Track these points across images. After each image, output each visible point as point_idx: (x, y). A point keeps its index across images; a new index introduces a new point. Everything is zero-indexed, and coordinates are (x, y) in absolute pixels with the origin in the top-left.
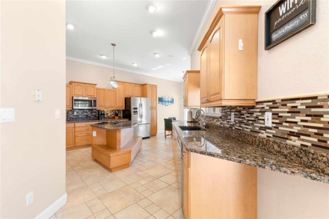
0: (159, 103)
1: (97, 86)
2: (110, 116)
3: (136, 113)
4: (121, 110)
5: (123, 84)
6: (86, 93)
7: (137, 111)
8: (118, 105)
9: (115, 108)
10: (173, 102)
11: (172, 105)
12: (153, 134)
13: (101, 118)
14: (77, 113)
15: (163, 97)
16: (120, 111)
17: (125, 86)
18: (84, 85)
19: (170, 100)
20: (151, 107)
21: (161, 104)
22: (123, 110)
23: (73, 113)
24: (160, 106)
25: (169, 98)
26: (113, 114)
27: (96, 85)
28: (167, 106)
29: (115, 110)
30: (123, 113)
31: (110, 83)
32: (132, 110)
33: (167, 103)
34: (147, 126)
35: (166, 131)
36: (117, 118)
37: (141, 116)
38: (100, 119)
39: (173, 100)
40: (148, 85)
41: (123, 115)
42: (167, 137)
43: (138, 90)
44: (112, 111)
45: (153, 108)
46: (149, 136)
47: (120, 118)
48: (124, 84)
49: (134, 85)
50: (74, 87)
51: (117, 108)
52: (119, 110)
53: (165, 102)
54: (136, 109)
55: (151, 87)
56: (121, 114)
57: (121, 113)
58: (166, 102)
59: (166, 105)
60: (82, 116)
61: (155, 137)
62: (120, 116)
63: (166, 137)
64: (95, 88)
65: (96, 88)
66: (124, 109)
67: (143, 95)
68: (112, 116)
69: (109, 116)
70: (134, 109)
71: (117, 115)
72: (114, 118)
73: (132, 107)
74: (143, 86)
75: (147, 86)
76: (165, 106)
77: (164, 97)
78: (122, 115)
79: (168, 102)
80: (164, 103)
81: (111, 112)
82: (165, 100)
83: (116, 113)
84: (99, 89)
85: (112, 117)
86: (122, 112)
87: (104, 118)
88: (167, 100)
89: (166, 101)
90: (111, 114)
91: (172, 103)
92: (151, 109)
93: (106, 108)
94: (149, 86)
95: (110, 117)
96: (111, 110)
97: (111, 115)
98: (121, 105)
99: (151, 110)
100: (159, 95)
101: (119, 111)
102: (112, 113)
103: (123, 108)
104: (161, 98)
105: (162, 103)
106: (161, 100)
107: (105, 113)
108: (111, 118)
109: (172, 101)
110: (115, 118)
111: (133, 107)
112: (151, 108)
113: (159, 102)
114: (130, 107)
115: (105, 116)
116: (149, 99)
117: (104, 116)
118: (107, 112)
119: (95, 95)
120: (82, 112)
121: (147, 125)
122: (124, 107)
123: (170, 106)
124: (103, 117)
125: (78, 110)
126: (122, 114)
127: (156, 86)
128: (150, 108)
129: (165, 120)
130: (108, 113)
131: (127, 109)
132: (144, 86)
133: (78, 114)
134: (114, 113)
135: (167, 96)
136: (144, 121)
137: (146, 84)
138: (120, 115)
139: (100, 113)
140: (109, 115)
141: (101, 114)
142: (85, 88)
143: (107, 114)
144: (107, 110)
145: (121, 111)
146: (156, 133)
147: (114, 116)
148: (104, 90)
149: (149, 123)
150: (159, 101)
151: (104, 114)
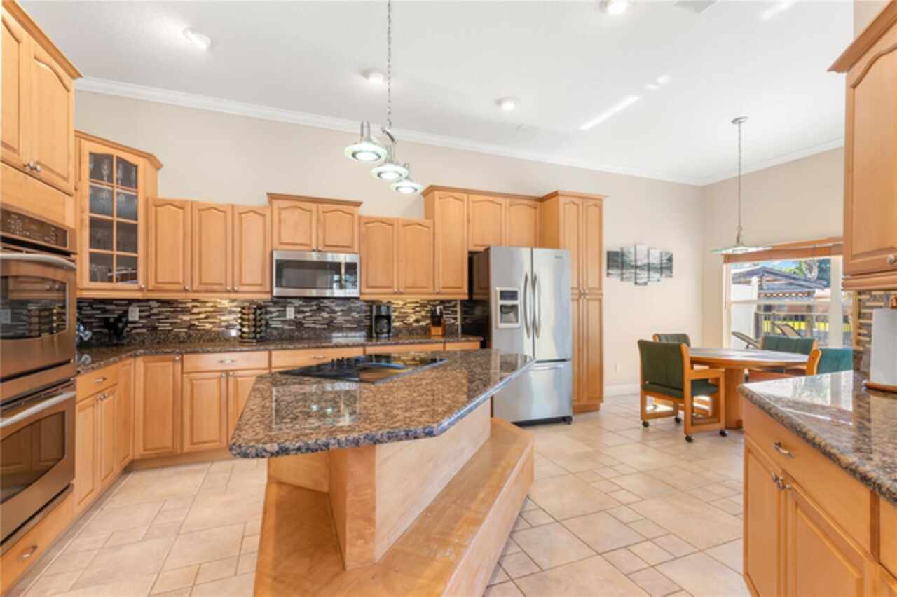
0: (608, 274)
1: (363, 211)
2: (415, 324)
3: (512, 315)
4: (456, 300)
5: (462, 200)
6: (321, 235)
7: (514, 307)
8: (440, 283)
9: (431, 294)
10: (670, 268)
11: (665, 280)
12: (584, 402)
13: (377, 333)
14: (298, 311)
15: (625, 250)
16: (453, 304)
17: (471, 204)
18: (314, 206)
19: (655, 260)
20: (578, 288)
21: (619, 278)
22: (462, 302)
23: (283, 313)
24: (614, 287)
25: (652, 251)
26: (424, 318)
27: (358, 204)
28: (645, 284)
29: (434, 301)
30: (464, 312)
31: (397, 188)
32: (496, 302)
33: (643, 275)
34: (560, 368)
35: (649, 399)
36: (437, 331)
37: (534, 328)
38: (374, 335)
39: (670, 260)
40: (562, 195)
41: (463, 319)
42: (651, 422)
43: (521, 221)
44: (423, 306)
45: (584, 294)
46: (567, 412)
47: (448, 333)
48: (465, 196)
49: (508, 201)
50: (280, 214)
51: (438, 294)
52: (449, 301)
53: (636, 267)
54: (513, 295)
55: (577, 205)
56: (455, 319)
57: (455, 312)
58: (638, 271)
59: (639, 281)
60: (315, 322)
61: (592, 414)
62: (453, 324)
63: (645, 425)
64: (356, 216)
65: (360, 217)
66: (466, 297)
67: (545, 237)
68: (423, 323)
69: (411, 324)
70: (504, 295)
71: (436, 320)
72: (426, 332)
73: (496, 288)
74: (544, 202)
75: (558, 202)
76: (636, 283)
77: (632, 250)
78: (459, 323)
79: (649, 267)
80: (629, 273)
81: (418, 309)
82: (636, 261)
83: (433, 312)
84: (370, 221)
85: (422, 327)
86: (458, 309)
87: (389, 332)
88: (646, 261)
89: (639, 263)
90: (418, 316)
91: (666, 272)
92: (576, 297)
93: (395, 293)
94: (569, 199)
95: (415, 329)
96: (417, 302)
97: (417, 321)
98: (454, 284)
99: (578, 300)
100: (612, 242)
101: (447, 305)
102: (423, 313)
103: (464, 294)
104: (616, 254)
105: (622, 274)
106: (617, 261)
107: (394, 315)
108: (420, 331)
109: (666, 266)
110: (430, 331)
111: (498, 289)
112: (577, 292)
113: (610, 271)
114: (487, 289)
115: (396, 324)
116: (567, 254)
117: (389, 323)
118: (402, 310)
119: (353, 243)
120: (315, 308)
121: (561, 365)
122: (466, 289)
123: (659, 287)
124: (385, 330)
125: (298, 303)
126: (459, 316)
127: (597, 202)
128: (573, 294)
129: (643, 345)
130: (406, 313)
131: (475, 297)
132: (547, 203)
133: (300, 316)
134: (428, 312)
135: (641, 244)
136: (546, 346)
137: (555, 194)
138: (453, 321)
139: (374, 313)
140: (412, 319)
141: (379, 317)
142: (318, 220)
143: (403, 317)
144: (401, 300)
145: (455, 306)
146: (601, 398)
147: (427, 324)
148: (388, 223)
149: (569, 356)
150: (609, 267)
151: (388, 318)
